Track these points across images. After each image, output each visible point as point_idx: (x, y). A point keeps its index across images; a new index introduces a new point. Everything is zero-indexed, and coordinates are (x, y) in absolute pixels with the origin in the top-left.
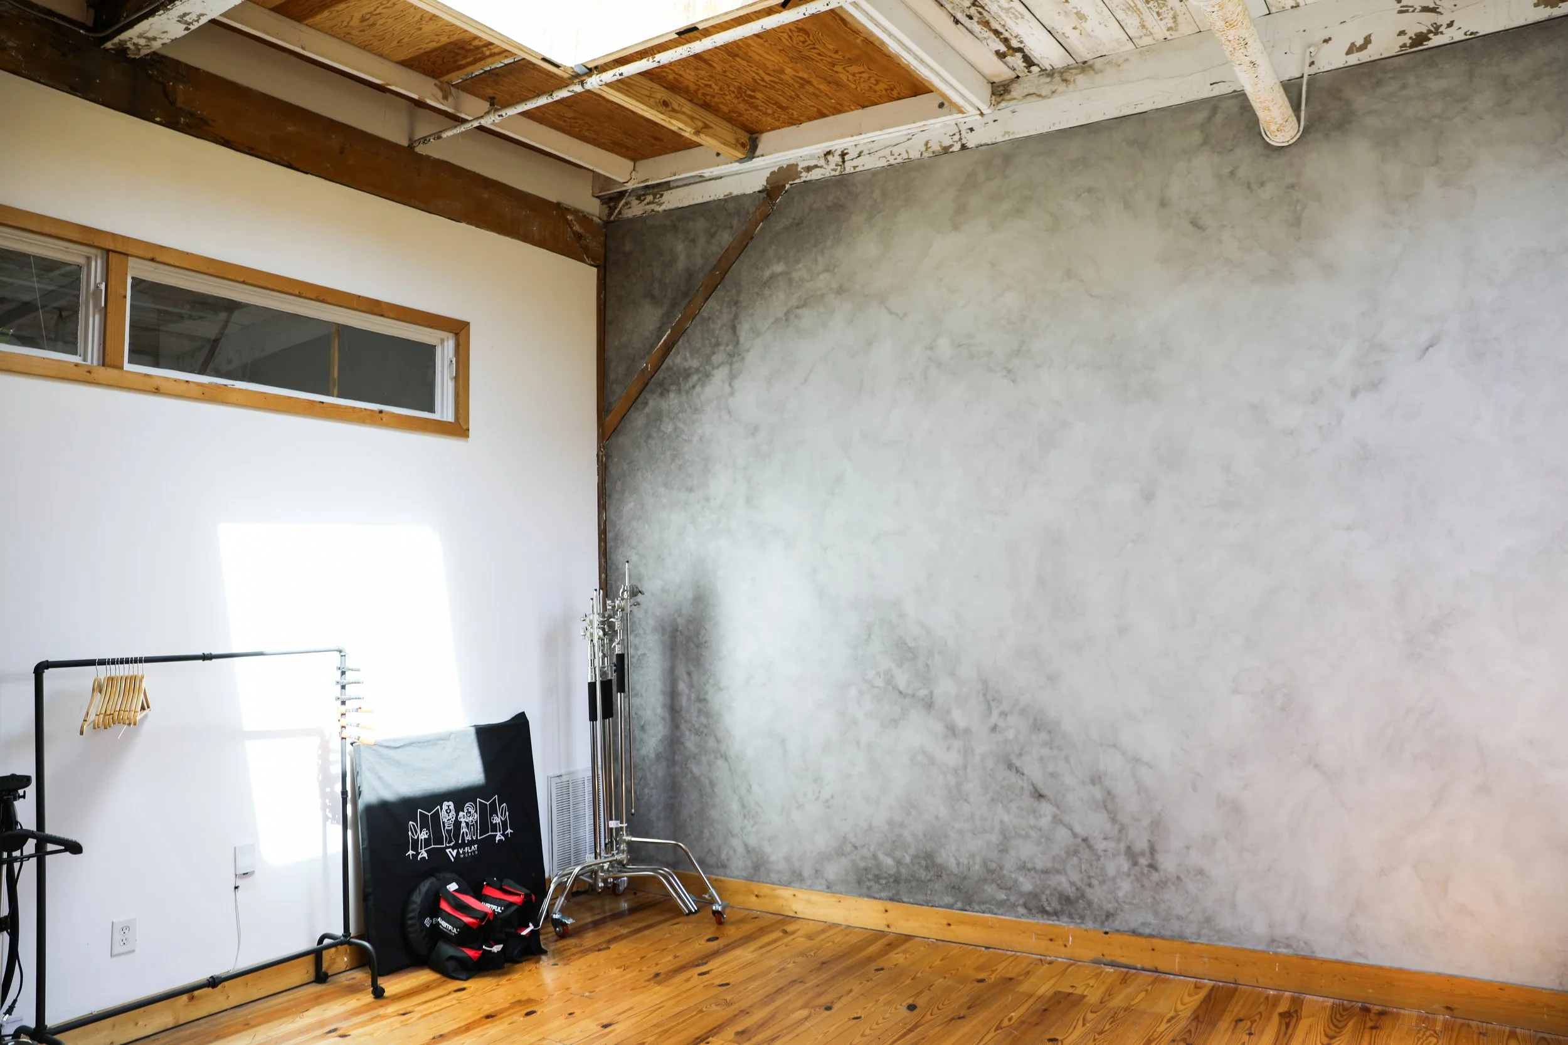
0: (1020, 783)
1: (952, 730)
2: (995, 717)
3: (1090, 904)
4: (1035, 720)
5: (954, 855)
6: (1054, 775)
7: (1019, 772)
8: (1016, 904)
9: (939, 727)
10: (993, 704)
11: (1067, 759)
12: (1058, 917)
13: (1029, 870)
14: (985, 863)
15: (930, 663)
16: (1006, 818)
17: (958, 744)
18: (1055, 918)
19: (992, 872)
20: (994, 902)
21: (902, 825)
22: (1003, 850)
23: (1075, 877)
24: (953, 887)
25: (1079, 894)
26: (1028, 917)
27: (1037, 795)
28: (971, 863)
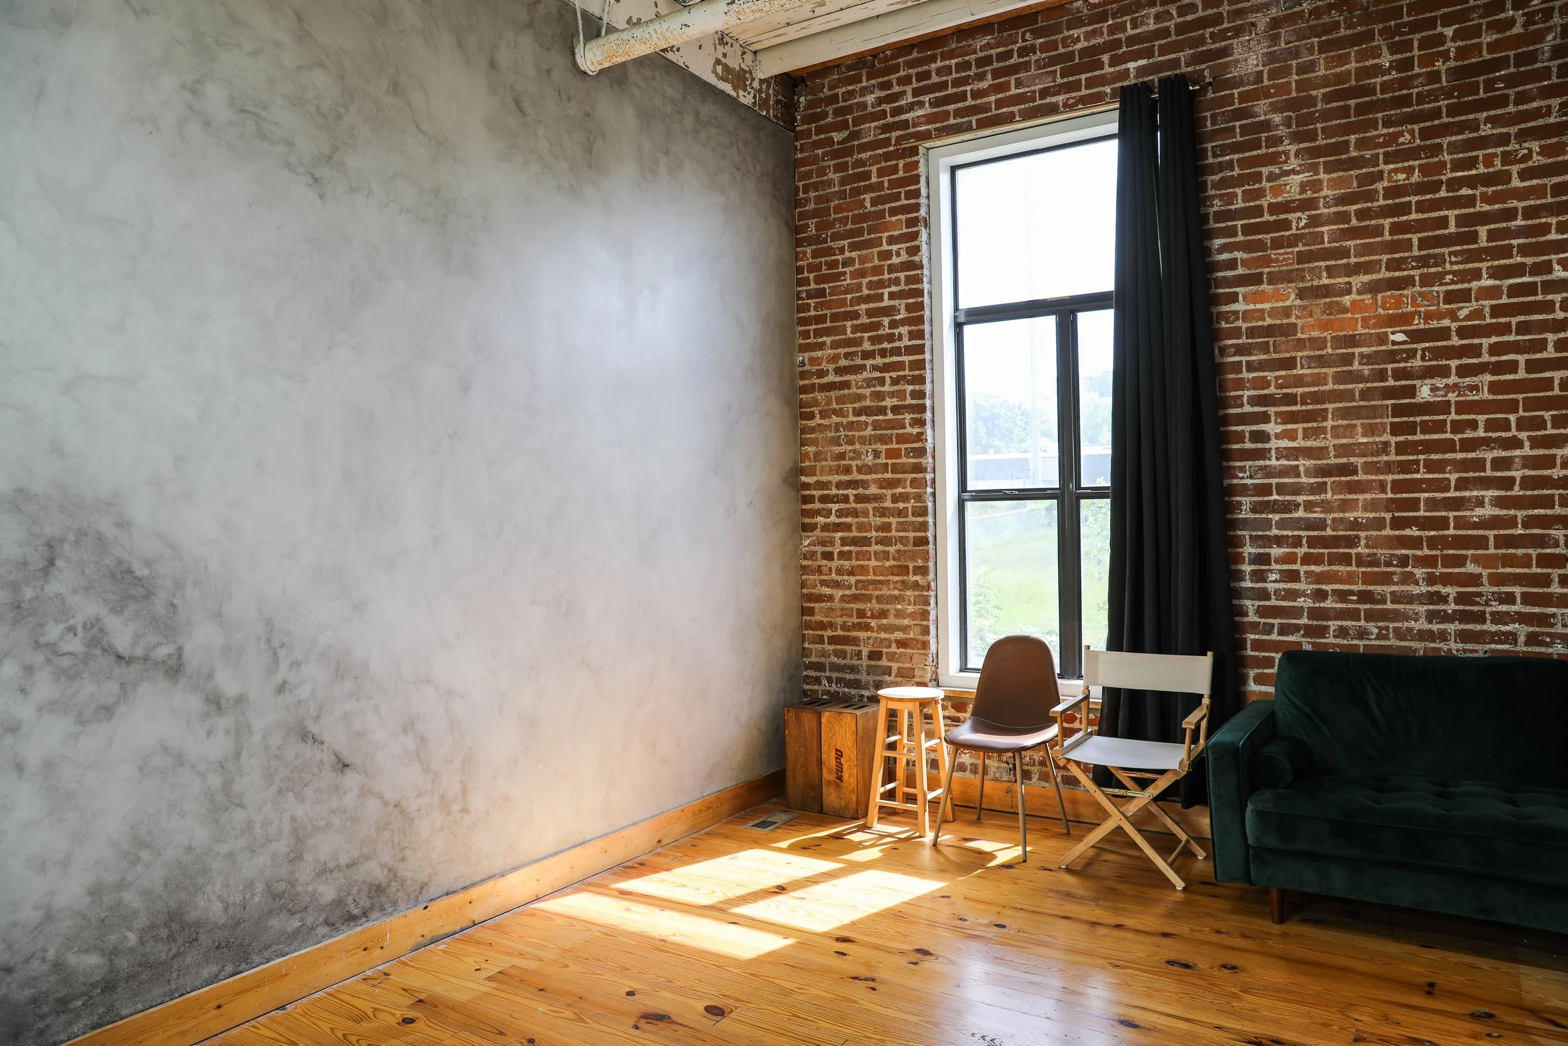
0: (318, 755)
1: (215, 703)
2: (283, 671)
3: (403, 882)
4: (338, 664)
5: (219, 897)
6: (361, 734)
7: (317, 741)
8: (315, 925)
9: (194, 703)
10: (282, 653)
11: (376, 709)
12: (367, 917)
13: (331, 871)
14: (269, 887)
15: (175, 601)
16: (299, 812)
17: (225, 722)
18: (364, 919)
19: (280, 896)
20: (282, 939)
21: (121, 885)
22: (296, 856)
23: (386, 856)
24: (218, 948)
25: (391, 876)
26: (330, 937)
27: (340, 765)
28: (247, 897)
